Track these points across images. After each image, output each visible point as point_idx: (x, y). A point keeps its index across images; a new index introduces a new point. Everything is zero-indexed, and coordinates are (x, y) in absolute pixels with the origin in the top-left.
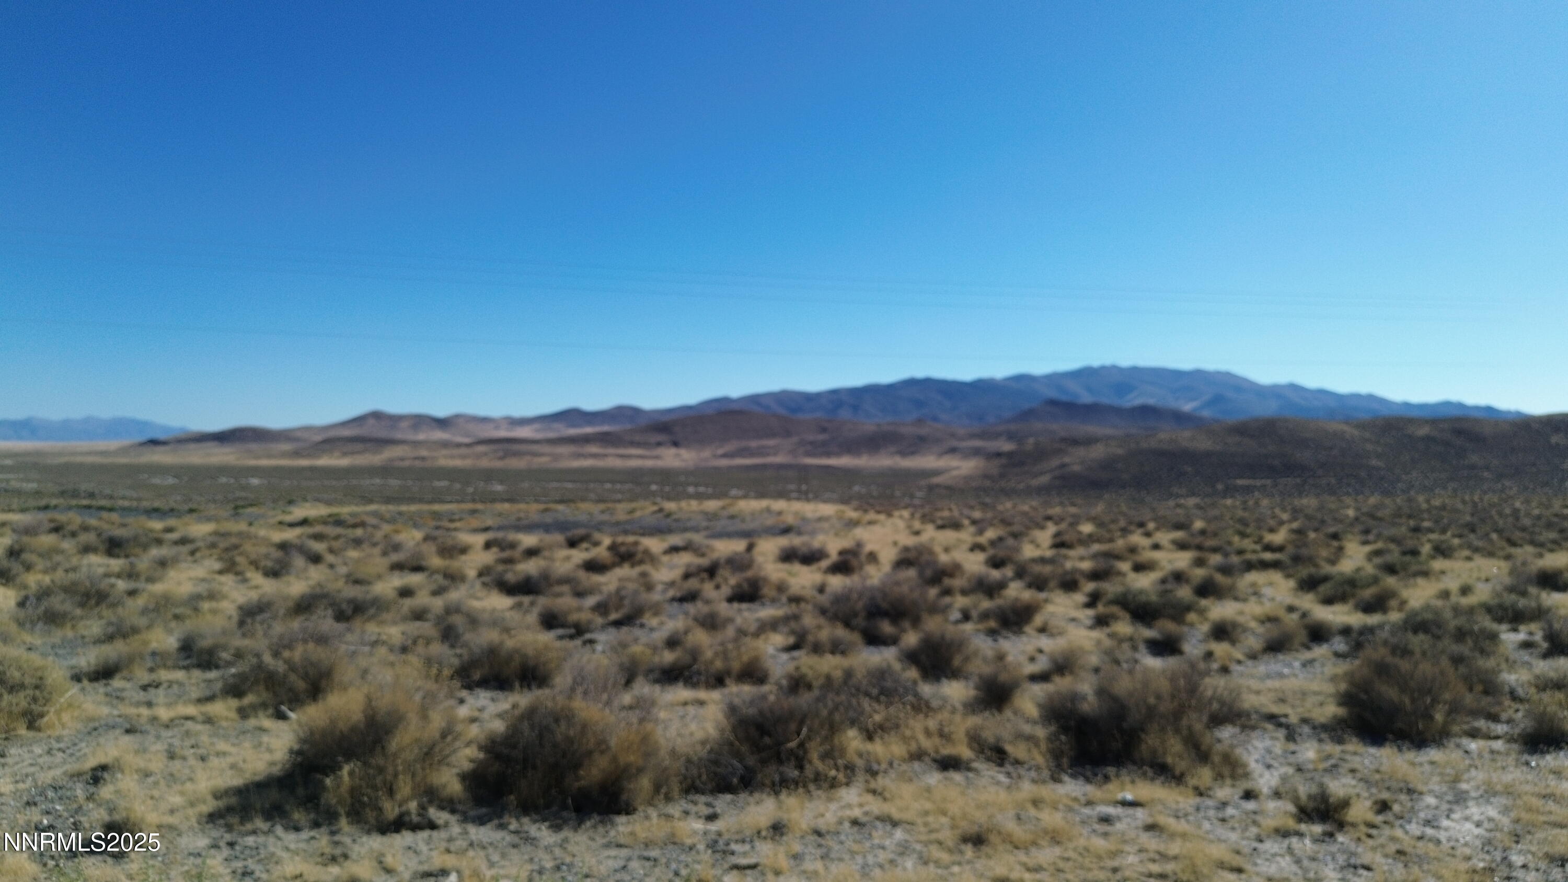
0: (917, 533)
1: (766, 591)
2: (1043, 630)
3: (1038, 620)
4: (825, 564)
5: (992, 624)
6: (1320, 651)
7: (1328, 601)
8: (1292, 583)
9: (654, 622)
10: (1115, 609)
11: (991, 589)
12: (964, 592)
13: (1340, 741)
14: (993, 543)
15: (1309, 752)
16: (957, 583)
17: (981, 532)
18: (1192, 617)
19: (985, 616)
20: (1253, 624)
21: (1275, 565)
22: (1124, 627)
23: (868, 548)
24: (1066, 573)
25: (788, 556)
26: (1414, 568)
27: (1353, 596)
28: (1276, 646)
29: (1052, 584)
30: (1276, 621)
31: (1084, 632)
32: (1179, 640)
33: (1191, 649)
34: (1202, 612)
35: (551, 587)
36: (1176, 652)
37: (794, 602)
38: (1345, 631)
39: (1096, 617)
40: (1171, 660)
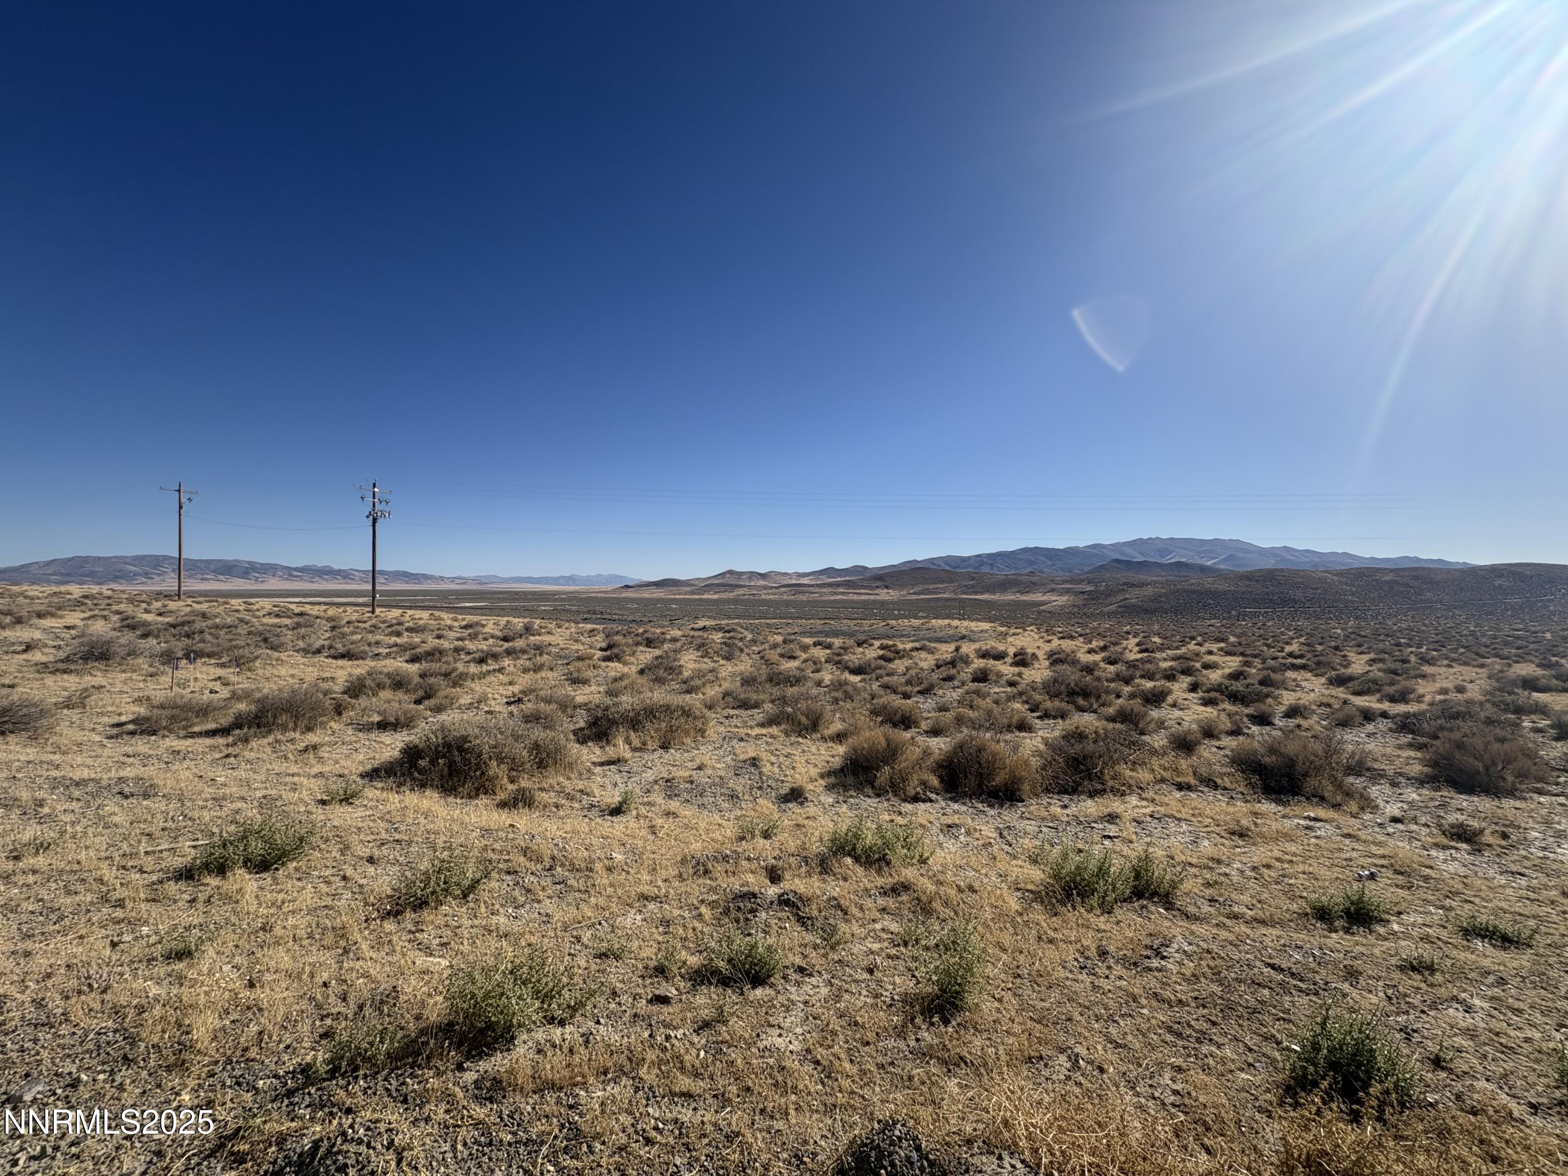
0: (1049, 641)
1: (992, 677)
2: (1174, 705)
3: (1170, 699)
5: (1139, 700)
6: (1370, 728)
7: (1358, 693)
8: (1323, 680)
9: (940, 692)
10: (1214, 695)
11: (1126, 680)
12: (1108, 681)
13: (1437, 789)
14: (1104, 648)
15: (1412, 795)
16: (1100, 674)
17: (1090, 642)
18: (1269, 701)
19: (1133, 696)
20: (1314, 707)
21: (1304, 667)
22: (1229, 707)
23: (1030, 651)
25: (984, 655)
26: (1412, 673)
27: (1379, 691)
28: (1343, 724)
29: (1158, 676)
30: (1329, 705)
31: (1202, 708)
32: (1270, 715)
33: (1278, 722)
34: (1276, 698)
35: (873, 670)
36: (1270, 723)
37: (1012, 684)
38: (1384, 715)
39: (1202, 699)
40: (1268, 728)
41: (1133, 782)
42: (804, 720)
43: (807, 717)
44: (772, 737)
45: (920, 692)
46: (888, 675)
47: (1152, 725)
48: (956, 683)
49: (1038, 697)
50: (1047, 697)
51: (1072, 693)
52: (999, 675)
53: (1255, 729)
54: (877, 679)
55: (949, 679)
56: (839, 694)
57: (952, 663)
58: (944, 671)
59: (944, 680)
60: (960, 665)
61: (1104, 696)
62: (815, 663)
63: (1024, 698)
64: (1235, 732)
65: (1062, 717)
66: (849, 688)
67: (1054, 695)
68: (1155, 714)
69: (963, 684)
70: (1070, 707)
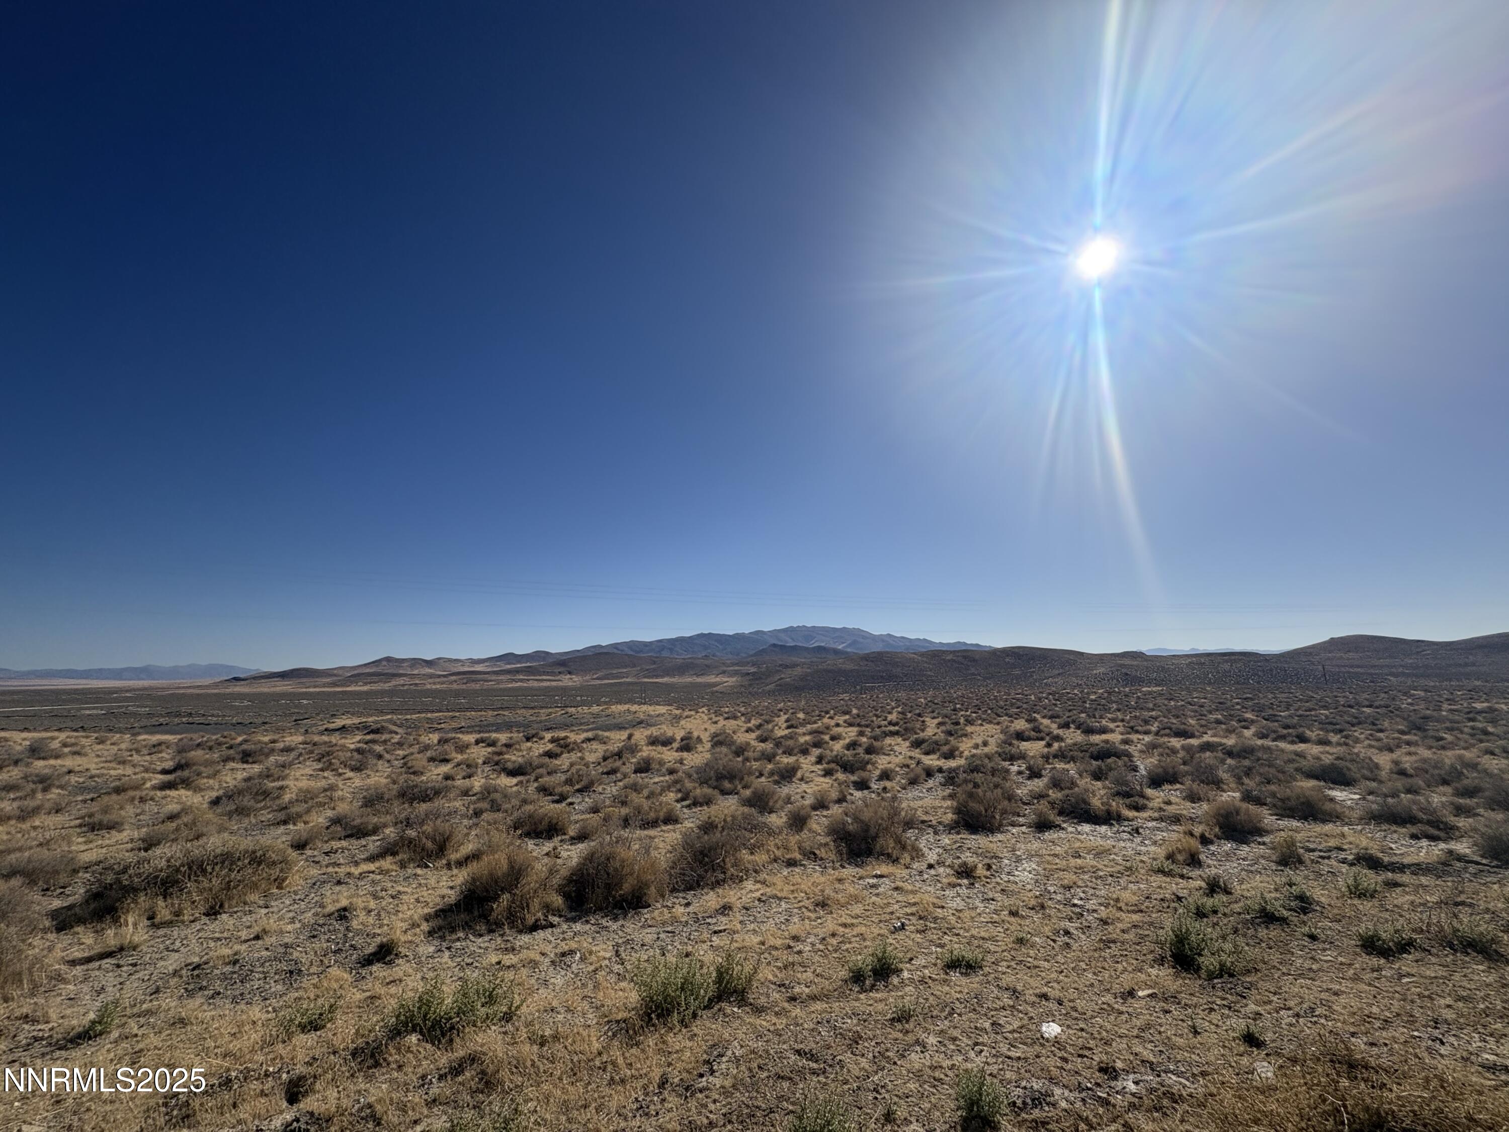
0: (716, 723)
1: (655, 766)
2: (802, 779)
3: (799, 774)
4: (675, 745)
5: (776, 778)
6: (931, 783)
7: (927, 753)
8: (907, 744)
9: (600, 789)
10: (833, 765)
11: (770, 758)
12: (756, 760)
13: (958, 833)
14: (759, 727)
15: (946, 840)
16: (750, 754)
17: (749, 721)
18: (869, 767)
19: (772, 774)
20: (898, 769)
21: (896, 733)
22: (841, 776)
23: (695, 734)
24: (802, 745)
25: (654, 741)
26: (960, 733)
27: (939, 750)
28: (913, 782)
29: (796, 751)
30: (908, 766)
31: (822, 779)
32: (867, 781)
33: (874, 786)
34: (873, 764)
35: (534, 770)
36: (868, 788)
37: (671, 772)
38: (940, 770)
39: (824, 770)
40: (866, 792)
41: (750, 866)
42: (429, 845)
43: (434, 840)
44: (382, 872)
45: (579, 791)
46: (549, 773)
47: (780, 803)
48: (618, 775)
49: (689, 785)
50: (697, 785)
51: (720, 777)
52: (661, 763)
53: (858, 794)
54: (536, 780)
55: (613, 772)
56: (484, 805)
57: (619, 754)
58: (610, 764)
59: (608, 773)
60: (626, 755)
61: (746, 778)
62: (468, 766)
63: (678, 786)
64: (841, 800)
65: (707, 804)
66: (497, 796)
67: (704, 782)
68: (785, 790)
69: (625, 776)
70: (716, 792)
